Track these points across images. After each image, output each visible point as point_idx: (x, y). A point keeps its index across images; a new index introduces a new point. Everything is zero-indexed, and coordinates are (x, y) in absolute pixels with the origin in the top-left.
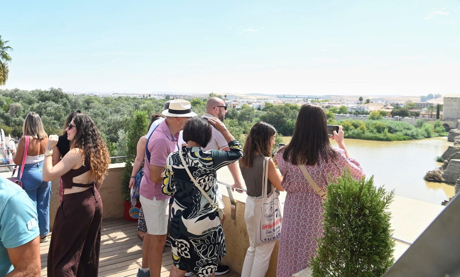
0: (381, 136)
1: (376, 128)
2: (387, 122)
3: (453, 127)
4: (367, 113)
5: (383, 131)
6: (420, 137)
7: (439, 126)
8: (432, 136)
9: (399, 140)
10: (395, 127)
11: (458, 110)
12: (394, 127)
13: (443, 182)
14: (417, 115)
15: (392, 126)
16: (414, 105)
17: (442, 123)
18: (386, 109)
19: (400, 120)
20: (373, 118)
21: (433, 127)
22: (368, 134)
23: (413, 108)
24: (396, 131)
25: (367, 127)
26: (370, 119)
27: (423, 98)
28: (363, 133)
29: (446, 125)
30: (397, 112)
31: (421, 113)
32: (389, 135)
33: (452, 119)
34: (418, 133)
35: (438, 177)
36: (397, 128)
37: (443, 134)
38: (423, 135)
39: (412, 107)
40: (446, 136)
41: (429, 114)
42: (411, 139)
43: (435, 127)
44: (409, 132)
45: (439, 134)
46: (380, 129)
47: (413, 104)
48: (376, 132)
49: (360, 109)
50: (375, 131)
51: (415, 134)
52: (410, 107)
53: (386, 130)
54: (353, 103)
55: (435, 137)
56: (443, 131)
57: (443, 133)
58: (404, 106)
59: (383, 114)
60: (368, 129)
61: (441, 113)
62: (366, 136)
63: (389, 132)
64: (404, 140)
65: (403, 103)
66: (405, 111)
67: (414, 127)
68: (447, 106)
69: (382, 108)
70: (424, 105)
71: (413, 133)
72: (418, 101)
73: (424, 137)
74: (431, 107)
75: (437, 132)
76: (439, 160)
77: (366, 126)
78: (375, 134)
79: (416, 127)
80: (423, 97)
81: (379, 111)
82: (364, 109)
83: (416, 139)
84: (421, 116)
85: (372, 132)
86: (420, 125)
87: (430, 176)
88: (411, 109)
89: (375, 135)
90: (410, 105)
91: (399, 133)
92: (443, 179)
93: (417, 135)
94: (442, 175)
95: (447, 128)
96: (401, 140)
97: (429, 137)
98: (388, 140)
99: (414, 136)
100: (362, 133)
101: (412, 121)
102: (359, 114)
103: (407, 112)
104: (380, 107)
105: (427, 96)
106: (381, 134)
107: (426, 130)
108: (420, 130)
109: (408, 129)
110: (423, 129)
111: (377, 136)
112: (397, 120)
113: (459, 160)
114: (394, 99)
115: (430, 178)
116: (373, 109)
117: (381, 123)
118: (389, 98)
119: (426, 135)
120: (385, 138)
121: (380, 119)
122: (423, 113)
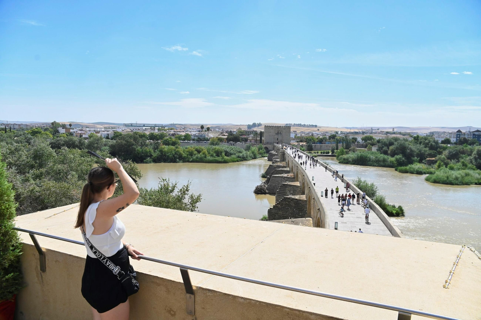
1: (215, 152)
2: (224, 147)
3: (271, 149)
4: (208, 140)
5: (221, 154)
6: (249, 158)
7: (262, 149)
8: (257, 157)
10: (230, 151)
11: (274, 136)
13: (267, 193)
15: (228, 150)
16: (243, 132)
17: (264, 146)
18: (222, 136)
19: (233, 145)
20: (212, 144)
21: (257, 149)
22: (209, 158)
23: (243, 135)
24: (231, 154)
26: (210, 144)
27: (249, 127)
28: (205, 157)
29: (266, 148)
30: (231, 138)
31: (249, 139)
32: (226, 158)
33: (271, 144)
34: (247, 155)
35: (263, 190)
36: (232, 152)
37: (265, 155)
38: (250, 157)
39: (242, 133)
40: (267, 157)
41: (254, 140)
42: (242, 161)
43: (259, 150)
44: (241, 155)
46: (218, 153)
47: (242, 131)
49: (202, 136)
50: (214, 155)
51: (245, 155)
52: (241, 133)
53: (223, 154)
54: (196, 131)
55: (259, 158)
56: (264, 153)
58: (236, 133)
59: (221, 140)
60: (209, 153)
61: (263, 138)
62: (207, 159)
63: (225, 155)
64: (238, 161)
65: (235, 130)
66: (237, 137)
67: (244, 151)
68: (267, 133)
69: (219, 135)
70: (251, 132)
71: (243, 155)
72: (246, 129)
73: (252, 158)
74: (255, 133)
75: (261, 154)
76: (263, 176)
78: (215, 157)
79: (245, 150)
80: (249, 125)
81: (217, 137)
82: (205, 136)
83: (246, 160)
84: (249, 141)
85: (212, 156)
86: (248, 149)
88: (241, 135)
89: (215, 158)
91: (233, 156)
92: (267, 191)
93: (247, 157)
94: (266, 188)
95: (267, 151)
96: (235, 162)
97: (255, 158)
98: (225, 162)
99: (245, 157)
101: (242, 145)
102: (201, 140)
103: (239, 138)
104: (218, 134)
105: (252, 124)
106: (219, 158)
107: (253, 153)
108: (248, 153)
109: (240, 152)
110: (250, 151)
111: (216, 159)
112: (231, 145)
113: (278, 175)
114: (227, 127)
115: (258, 191)
116: (212, 136)
117: (219, 148)
118: (224, 126)
119: (253, 156)
120: (223, 160)
121: (218, 144)
122: (250, 138)
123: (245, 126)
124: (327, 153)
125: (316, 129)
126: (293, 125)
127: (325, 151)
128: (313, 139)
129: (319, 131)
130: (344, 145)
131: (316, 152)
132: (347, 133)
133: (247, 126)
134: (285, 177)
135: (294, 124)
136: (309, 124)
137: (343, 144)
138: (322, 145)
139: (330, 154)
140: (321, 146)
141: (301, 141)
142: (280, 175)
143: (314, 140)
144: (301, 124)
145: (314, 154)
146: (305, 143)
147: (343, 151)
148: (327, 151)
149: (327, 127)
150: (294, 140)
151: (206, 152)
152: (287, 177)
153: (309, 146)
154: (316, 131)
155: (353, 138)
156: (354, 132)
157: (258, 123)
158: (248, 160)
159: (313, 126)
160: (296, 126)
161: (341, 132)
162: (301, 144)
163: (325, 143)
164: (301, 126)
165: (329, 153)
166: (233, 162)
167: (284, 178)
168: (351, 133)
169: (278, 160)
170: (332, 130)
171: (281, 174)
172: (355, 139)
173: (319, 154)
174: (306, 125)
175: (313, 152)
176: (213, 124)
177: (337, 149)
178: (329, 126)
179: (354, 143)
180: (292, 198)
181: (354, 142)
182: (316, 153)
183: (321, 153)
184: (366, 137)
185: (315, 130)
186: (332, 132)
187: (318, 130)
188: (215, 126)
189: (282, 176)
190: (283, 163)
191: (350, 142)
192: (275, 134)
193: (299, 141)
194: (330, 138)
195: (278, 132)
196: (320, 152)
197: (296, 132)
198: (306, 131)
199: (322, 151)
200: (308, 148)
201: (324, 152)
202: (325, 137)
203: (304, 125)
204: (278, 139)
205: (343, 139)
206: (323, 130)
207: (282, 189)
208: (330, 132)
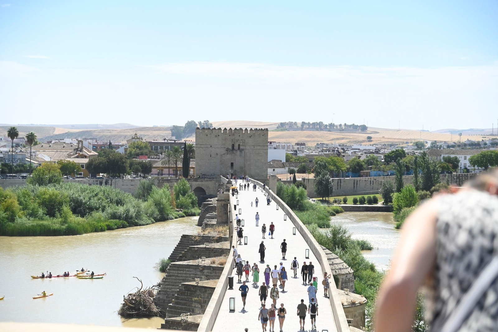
0: (54, 223)
1: (43, 204)
3: (211, 192)
4: (30, 170)
5: (59, 210)
6: (145, 218)
7: (184, 193)
8: (171, 216)
9: (96, 230)
10: (90, 199)
11: (221, 155)
12: (87, 199)
13: (155, 315)
14: (146, 169)
15: (84, 198)
16: (146, 147)
17: (195, 184)
18: (77, 157)
19: (106, 183)
20: (40, 181)
22: (23, 220)
23: (142, 154)
24: (92, 209)
25: (20, 204)
26: (32, 182)
28: (12, 218)
29: (200, 191)
30: (100, 163)
31: (154, 166)
32: (75, 219)
34: (139, 212)
35: (145, 306)
36: (94, 202)
37: (193, 211)
38: (151, 215)
40: (198, 214)
41: (169, 168)
42: (124, 227)
43: (177, 197)
44: (121, 210)
45: (186, 210)
46: (53, 205)
47: (143, 145)
48: (44, 213)
49: (12, 158)
50: (41, 212)
52: (138, 151)
53: (66, 209)
54: (5, 144)
55: (176, 218)
57: (193, 207)
58: (126, 150)
60: (25, 208)
61: (192, 164)
62: (17, 226)
63: (75, 211)
64: (110, 228)
65: (124, 142)
66: (117, 162)
67: (133, 199)
68: (202, 148)
69: (69, 156)
70: (161, 148)
71: (128, 211)
73: (153, 220)
74: (174, 149)
75: (181, 206)
76: (162, 268)
77: (18, 200)
78: (42, 219)
79: (138, 197)
81: (60, 162)
82: (23, 159)
83: (136, 225)
84: (154, 171)
85: (33, 214)
86: (145, 193)
87: (129, 306)
88: (137, 155)
89: (41, 222)
90: (137, 147)
91: (97, 214)
92: (155, 309)
93: (138, 215)
94: (154, 299)
95: (202, 196)
96: (102, 230)
97: (163, 218)
98: (71, 231)
99: (131, 218)
100: (7, 218)
101: (133, 183)
102: (11, 170)
103: (123, 163)
104: (66, 154)
105: (184, 125)
106: (55, 220)
107: (158, 204)
108: (144, 205)
109: (119, 202)
110: (150, 201)
111: (45, 223)
112: (101, 183)
113: (185, 263)
114: (114, 133)
115: (130, 308)
116: (47, 159)
117: (57, 192)
118: (103, 131)
119: (157, 213)
120: (64, 227)
121: (58, 181)
122: (159, 164)
123: (166, 129)
124: (370, 202)
125: (363, 136)
126: (299, 125)
127: (366, 197)
128: (335, 165)
129: (372, 143)
130: (420, 180)
131: (342, 198)
132: (448, 147)
133: (171, 130)
134: (205, 267)
135: (303, 123)
136: (343, 124)
137: (416, 176)
138: (358, 178)
139: (380, 204)
140: (355, 183)
141: (303, 171)
142: (191, 262)
143: (338, 167)
144: (320, 124)
145: (335, 205)
146: (312, 176)
147: (412, 196)
148: (372, 196)
149: (395, 130)
150: (283, 166)
151: (16, 203)
152: (209, 268)
153: (320, 183)
154: (364, 141)
155: (448, 160)
156: (469, 143)
157: (202, 122)
158: (140, 225)
159: (355, 128)
160: (308, 129)
161: (432, 143)
162: (299, 177)
163: (367, 175)
164: (322, 130)
165: (375, 201)
166: (96, 231)
167: (201, 271)
168: (459, 146)
169: (214, 222)
170: (409, 137)
171: (194, 258)
172: (454, 163)
173: (350, 204)
174: (337, 126)
175: (332, 199)
176: (73, 127)
177: (399, 190)
178: (401, 128)
179: (451, 173)
180: (186, 322)
181: (448, 168)
182: (339, 203)
183: (355, 201)
184: (483, 156)
185: (361, 139)
186: (407, 143)
187: (369, 138)
188: (77, 131)
189: (198, 266)
190: (221, 228)
191: (435, 172)
192: (223, 151)
193: (296, 169)
194: (389, 158)
195: (233, 146)
196: (350, 199)
197: (304, 144)
198: (333, 142)
199: (358, 197)
200: (318, 189)
201: (363, 198)
202: (373, 158)
203: (332, 125)
204: (232, 164)
205: (415, 162)
206: (384, 140)
207: (182, 299)
208: (403, 143)
